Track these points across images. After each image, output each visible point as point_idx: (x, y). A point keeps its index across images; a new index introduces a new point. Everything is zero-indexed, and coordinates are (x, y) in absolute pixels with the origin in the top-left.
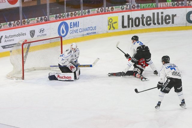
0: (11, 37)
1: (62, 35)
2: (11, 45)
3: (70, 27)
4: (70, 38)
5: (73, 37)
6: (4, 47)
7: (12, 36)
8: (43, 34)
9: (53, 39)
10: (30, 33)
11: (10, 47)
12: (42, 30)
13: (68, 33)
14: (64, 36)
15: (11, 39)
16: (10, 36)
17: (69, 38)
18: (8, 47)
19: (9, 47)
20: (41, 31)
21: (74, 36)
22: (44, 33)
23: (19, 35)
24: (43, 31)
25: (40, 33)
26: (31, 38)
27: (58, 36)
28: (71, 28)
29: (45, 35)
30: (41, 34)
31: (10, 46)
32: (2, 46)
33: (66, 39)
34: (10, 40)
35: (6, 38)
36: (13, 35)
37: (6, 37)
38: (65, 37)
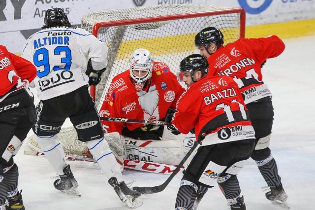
1: (252, 5)
4: (281, 18)
5: (291, 17)
9: (211, 17)
14: (258, 10)
17: (276, 20)
21: (296, 12)
26: (131, 5)
27: (237, 6)
32: (22, 31)
33: (267, 20)
38: (263, 14)
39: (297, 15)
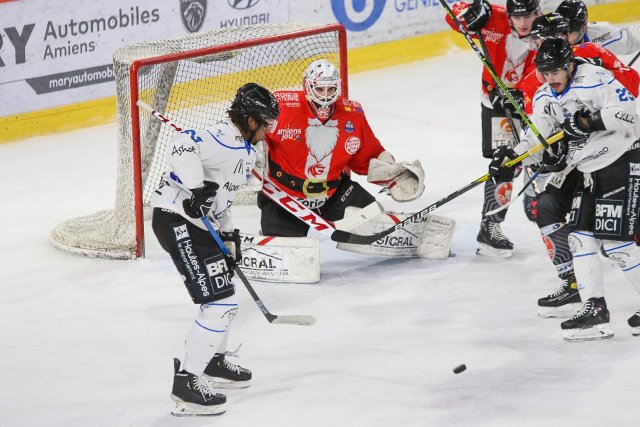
0: (76, 29)
1: (356, 17)
2: (79, 72)
4: (397, 34)
5: (411, 31)
6: (41, 85)
7: (83, 28)
8: (250, 12)
9: (297, 40)
10: (183, 11)
11: (75, 86)
14: (363, 26)
15: (79, 39)
16: (72, 24)
17: (390, 37)
18: (62, 82)
19: (66, 87)
21: (417, 24)
22: (257, 10)
23: (121, 20)
25: (234, 6)
26: (183, 33)
27: (334, 21)
29: (264, 18)
30: (238, 15)
31: (77, 79)
32: (28, 81)
33: (378, 38)
34: (74, 49)
35: (53, 33)
36: (88, 20)
37: (50, 31)
38: (371, 29)
39: (419, 29)
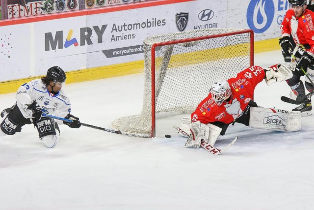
0: (126, 28)
1: (258, 26)
2: (127, 48)
3: (279, 6)
6: (109, 53)
7: (130, 27)
8: (208, 22)
9: (230, 36)
10: (177, 20)
11: (125, 54)
12: (206, 13)
13: (273, 23)
14: (262, 31)
15: (127, 33)
16: (125, 25)
18: (119, 52)
19: (120, 55)
20: (203, 16)
22: (212, 21)
23: (147, 24)
24: (209, 15)
25: (201, 19)
26: (176, 31)
27: (248, 28)
28: (280, 9)
29: (215, 25)
30: (203, 23)
31: (126, 51)
33: (268, 36)
34: (125, 37)
35: (116, 30)
36: (132, 23)
37: (114, 28)
38: (265, 32)
